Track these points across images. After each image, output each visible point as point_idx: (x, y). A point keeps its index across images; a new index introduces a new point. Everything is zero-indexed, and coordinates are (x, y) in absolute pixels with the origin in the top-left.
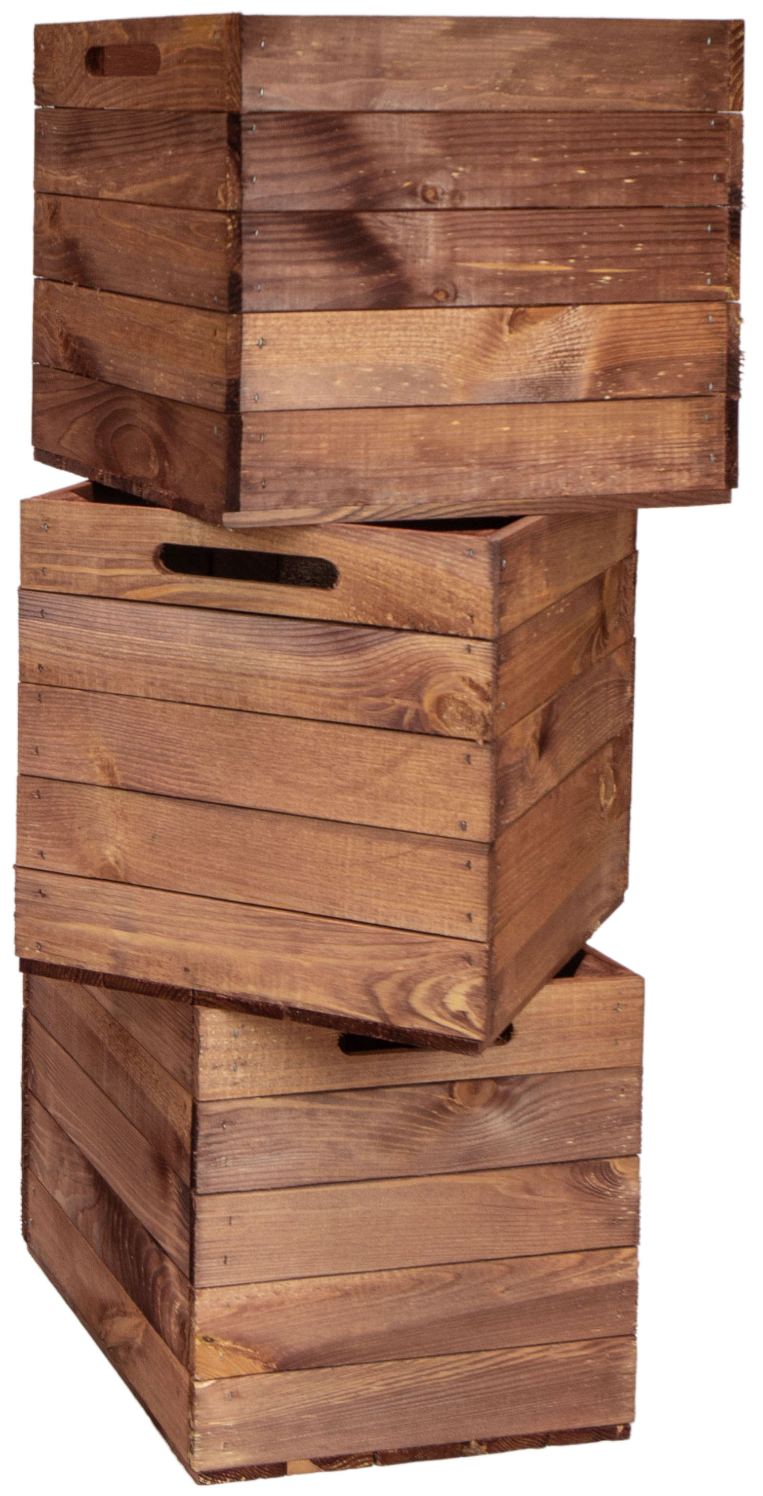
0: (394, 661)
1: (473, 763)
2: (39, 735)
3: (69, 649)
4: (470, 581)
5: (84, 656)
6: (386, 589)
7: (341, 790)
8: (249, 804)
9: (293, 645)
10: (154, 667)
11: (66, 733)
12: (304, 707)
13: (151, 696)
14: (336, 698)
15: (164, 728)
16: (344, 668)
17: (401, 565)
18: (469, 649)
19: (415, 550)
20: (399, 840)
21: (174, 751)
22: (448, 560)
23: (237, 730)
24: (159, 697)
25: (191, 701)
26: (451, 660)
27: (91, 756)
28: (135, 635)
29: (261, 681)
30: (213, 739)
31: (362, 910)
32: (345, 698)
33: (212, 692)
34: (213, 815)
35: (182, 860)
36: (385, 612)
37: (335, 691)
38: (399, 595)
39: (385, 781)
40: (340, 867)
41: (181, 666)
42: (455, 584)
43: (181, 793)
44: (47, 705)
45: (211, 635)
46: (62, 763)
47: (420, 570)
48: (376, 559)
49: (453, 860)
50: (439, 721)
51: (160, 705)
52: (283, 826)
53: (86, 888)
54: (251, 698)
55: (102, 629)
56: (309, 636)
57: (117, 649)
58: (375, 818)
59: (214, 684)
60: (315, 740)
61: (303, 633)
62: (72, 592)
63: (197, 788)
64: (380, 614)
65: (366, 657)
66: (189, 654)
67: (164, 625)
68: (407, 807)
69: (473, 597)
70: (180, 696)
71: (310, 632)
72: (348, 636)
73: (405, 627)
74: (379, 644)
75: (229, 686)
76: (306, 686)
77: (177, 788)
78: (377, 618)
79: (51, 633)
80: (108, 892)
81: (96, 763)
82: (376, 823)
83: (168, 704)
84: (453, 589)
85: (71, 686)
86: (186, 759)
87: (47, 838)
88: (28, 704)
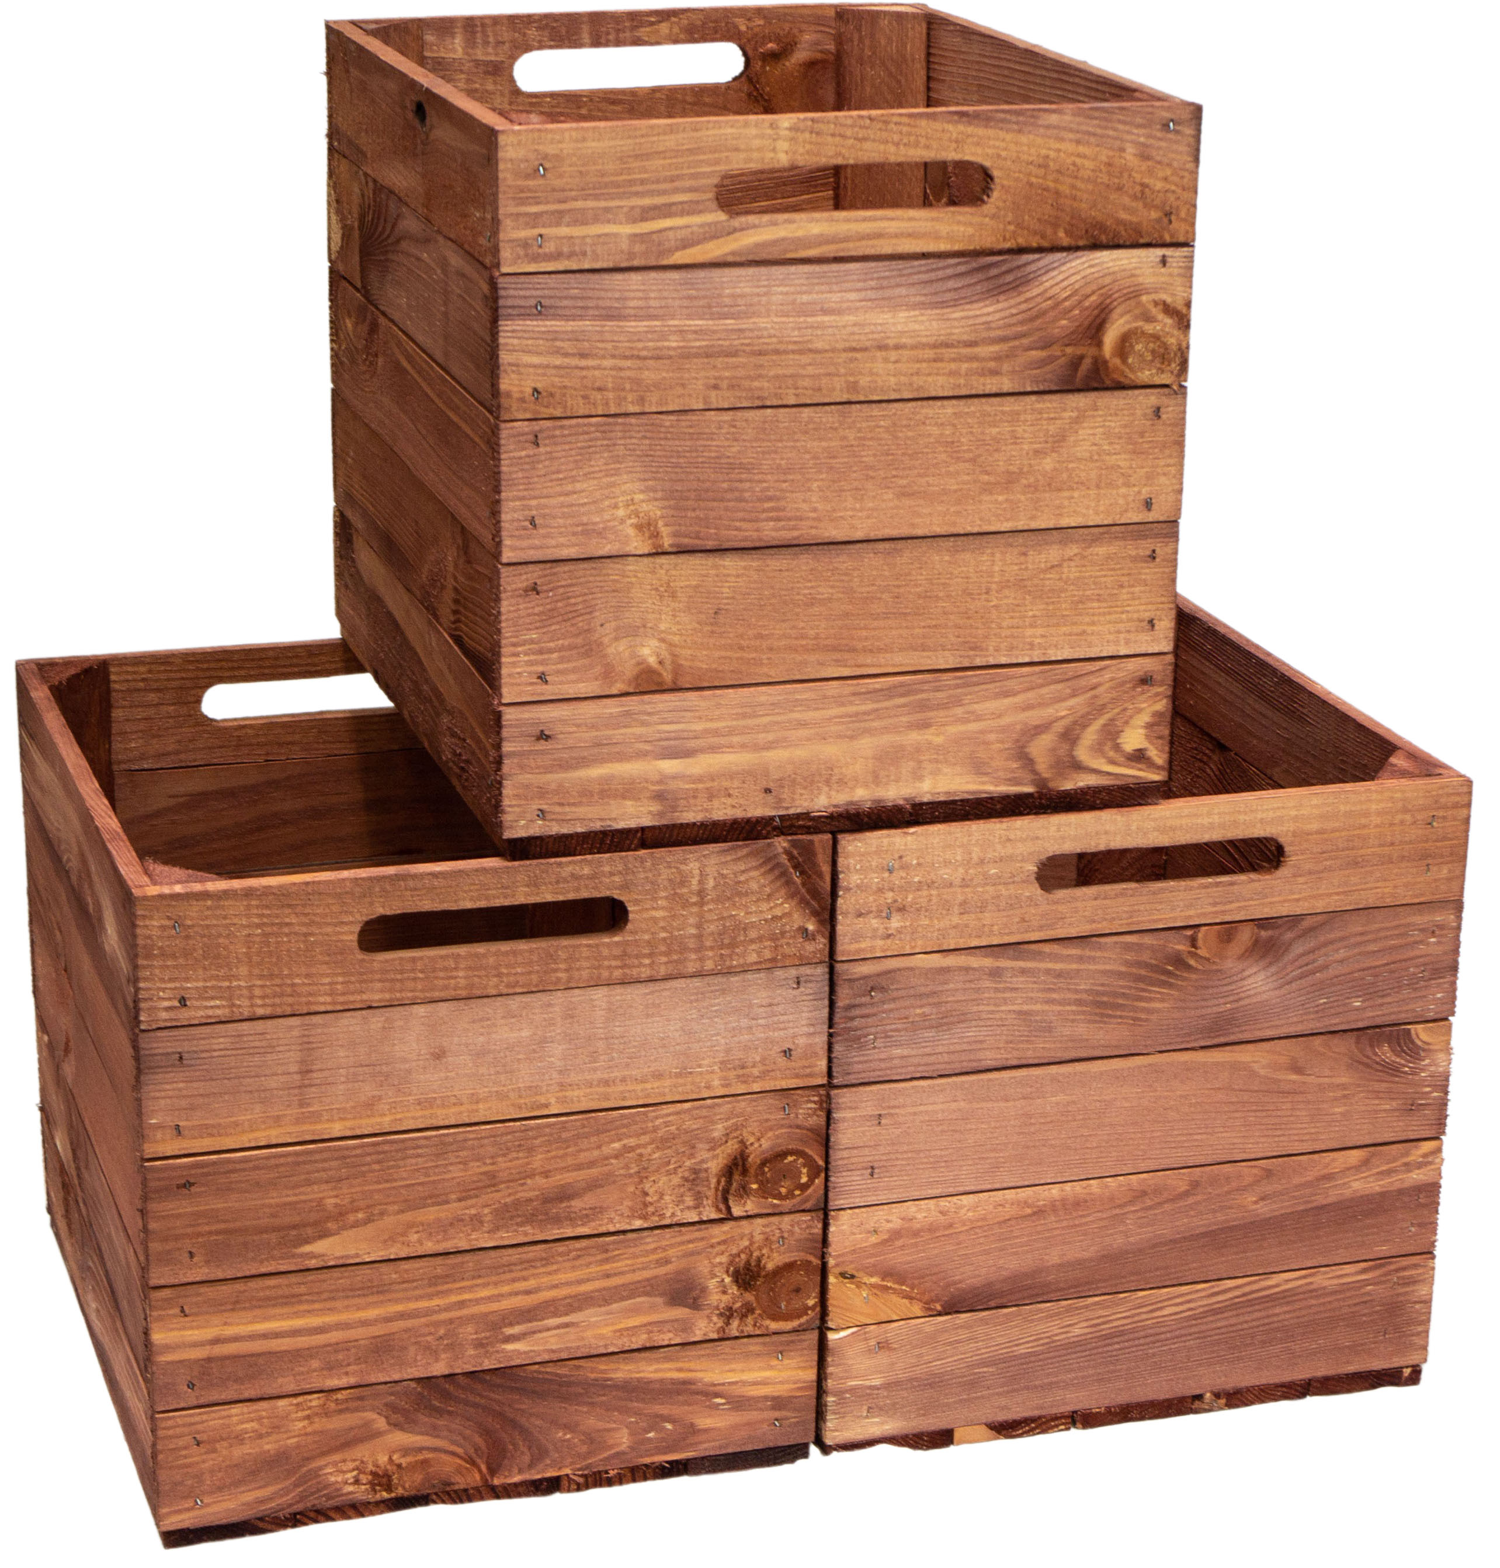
0: (1065, 294)
1: (1164, 417)
2: (535, 498)
3: (583, 356)
4: (1169, 165)
5: (608, 363)
6: (1057, 193)
7: (988, 489)
8: (859, 535)
9: (925, 295)
10: (719, 362)
11: (578, 486)
12: (941, 380)
13: (714, 405)
14: (984, 359)
15: (734, 449)
16: (998, 316)
17: (1079, 155)
18: (1164, 261)
19: (1099, 131)
20: (1063, 543)
21: (750, 481)
22: (1142, 139)
23: (841, 433)
24: (725, 406)
25: (775, 402)
26: (1141, 280)
27: (621, 513)
28: (690, 317)
29: (878, 354)
30: (807, 452)
31: (1011, 648)
32: (997, 358)
33: (806, 383)
34: (805, 562)
35: (759, 636)
36: (1055, 226)
37: (983, 351)
38: (1074, 199)
39: (1048, 463)
40: (984, 596)
41: (760, 353)
42: (1150, 172)
43: (761, 540)
44: (548, 449)
45: (805, 298)
46: (574, 533)
47: (1104, 158)
48: (1044, 152)
49: (1133, 553)
50: (1123, 367)
51: (727, 416)
52: (908, 554)
53: (615, 710)
54: (864, 381)
55: (637, 318)
56: (949, 278)
57: (660, 344)
58: (1033, 518)
59: (810, 370)
60: (954, 425)
61: (939, 274)
62: (587, 266)
63: (783, 528)
64: (1049, 231)
65: (1029, 295)
66: (772, 332)
67: (733, 296)
68: (1076, 494)
69: (1173, 188)
70: (758, 398)
72: (1004, 268)
73: (1081, 243)
74: (1047, 272)
75: (832, 369)
76: (944, 350)
77: (755, 534)
78: (1043, 236)
79: (554, 336)
80: (650, 705)
81: (629, 522)
82: (1034, 525)
83: (739, 414)
84: (1146, 181)
85: (587, 413)
86: (767, 489)
87: (551, 651)
88: (517, 454)
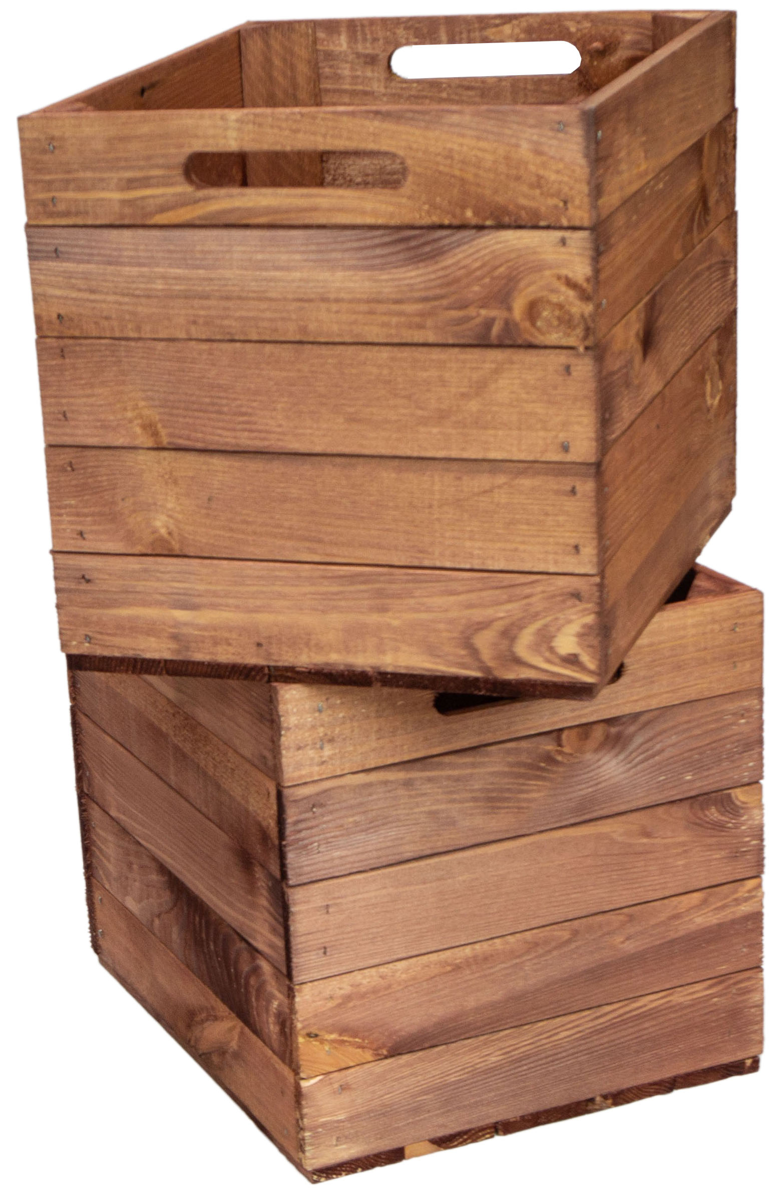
0: (476, 265)
1: (573, 374)
2: (65, 397)
3: (92, 291)
4: (561, 160)
5: (111, 298)
6: (462, 179)
7: (424, 422)
8: (318, 449)
9: (358, 259)
10: (196, 303)
11: (97, 391)
12: (375, 330)
13: (194, 337)
14: (411, 315)
15: (213, 372)
16: (419, 280)
17: (480, 149)
18: (563, 242)
19: (497, 130)
20: (493, 472)
21: (227, 398)
22: (535, 138)
23: (298, 366)
24: (203, 338)
25: (242, 338)
26: (543, 257)
27: (129, 414)
28: (170, 266)
29: (323, 305)
30: (270, 379)
32: (421, 315)
33: (266, 324)
34: (277, 467)
35: (245, 522)
36: (463, 208)
37: (409, 308)
38: (478, 185)
39: (474, 405)
40: (427, 510)
41: (228, 298)
42: (544, 165)
43: (238, 445)
44: (72, 361)
45: (260, 256)
46: (96, 427)
47: (502, 153)
48: (449, 145)
49: (555, 487)
50: (533, 330)
51: (205, 346)
52: (360, 470)
53: (134, 568)
54: (312, 326)
55: (130, 264)
56: (375, 247)
57: (149, 286)
58: (465, 449)
59: (268, 315)
60: (390, 368)
61: (369, 243)
62: (90, 222)
63: (255, 438)
64: (458, 211)
65: (444, 264)
66: (236, 282)
67: (202, 252)
68: (499, 433)
69: (566, 179)
70: (228, 333)
71: (377, 241)
72: (422, 240)
73: (488, 223)
74: (459, 246)
75: (285, 315)
76: (376, 306)
77: (233, 441)
78: (453, 216)
79: (69, 275)
80: (162, 568)
81: (136, 422)
82: (466, 455)
83: (215, 345)
84: (541, 172)
85: (98, 335)
86: (241, 406)
87: (86, 515)
88: (49, 363)
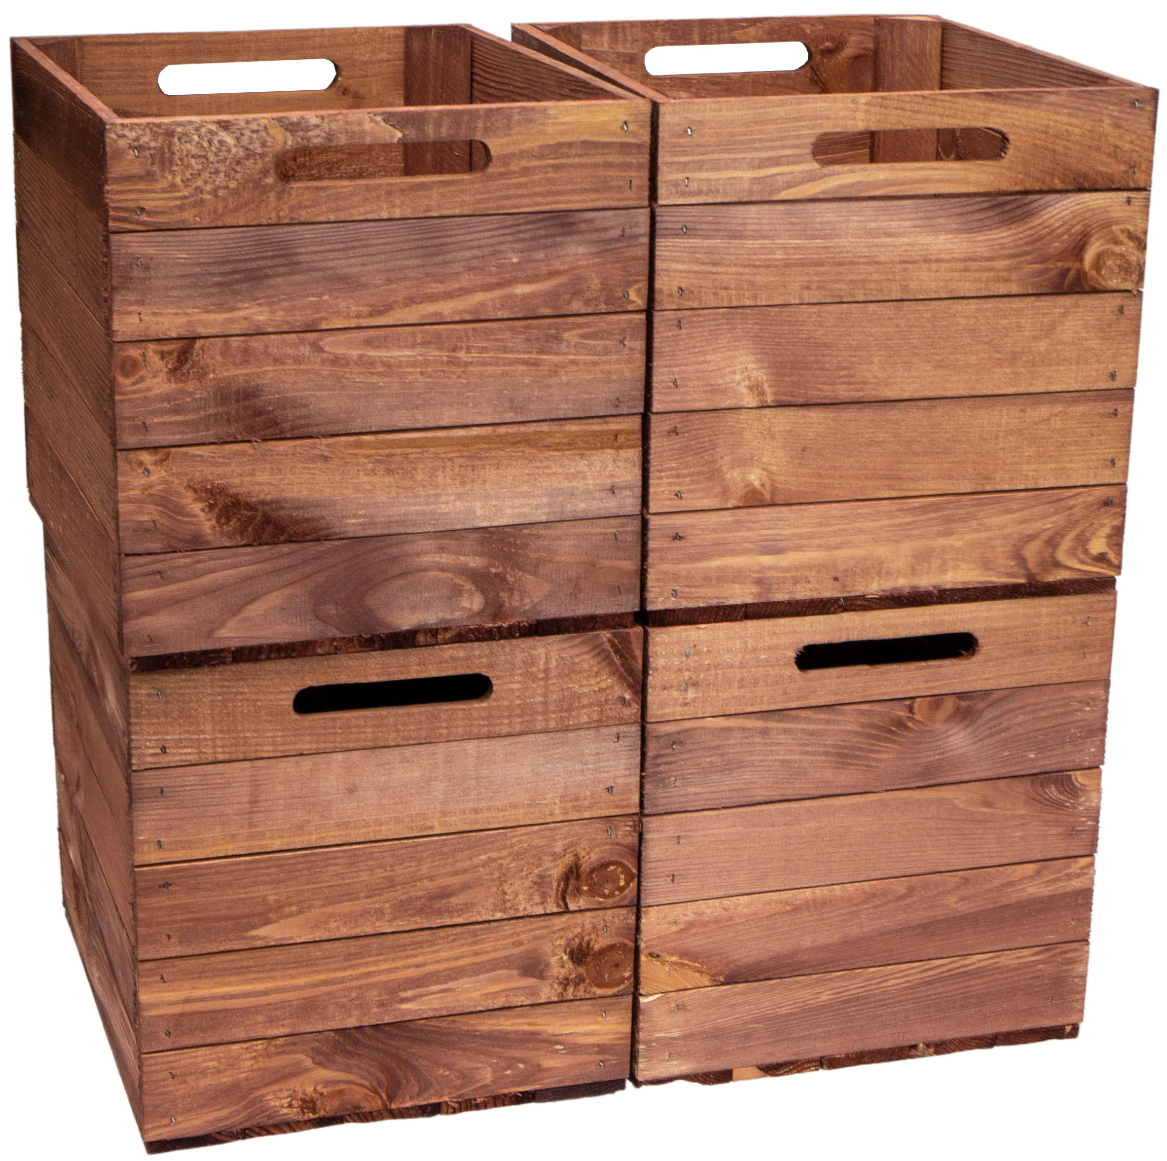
0: (1058, 224)
1: (1126, 313)
2: (678, 366)
3: (715, 264)
4: (1135, 132)
5: (732, 270)
6: (1055, 151)
7: (999, 363)
8: (907, 395)
9: (959, 224)
10: (811, 270)
11: (708, 357)
12: (968, 285)
13: (807, 301)
14: (999, 270)
15: (820, 333)
16: (1010, 239)
17: (1070, 125)
18: (1129, 201)
19: (1084, 106)
20: (1052, 403)
21: (830, 356)
22: (1116, 114)
23: (896, 322)
24: (815, 301)
25: (850, 299)
26: (1112, 214)
27: (738, 377)
28: (791, 238)
29: (924, 266)
30: (872, 335)
31: (1012, 478)
32: (1009, 270)
33: (873, 286)
34: (866, 414)
35: (833, 468)
36: (1053, 175)
37: (1000, 264)
38: (1067, 156)
39: (1043, 346)
40: (994, 441)
41: (840, 264)
42: (1121, 137)
43: (837, 398)
44: (688, 331)
45: (873, 225)
46: (705, 392)
47: (1088, 127)
48: (1046, 122)
49: (1102, 411)
50: (1098, 277)
51: (815, 309)
52: (940, 411)
54: (913, 285)
55: (754, 238)
56: (976, 211)
57: (769, 257)
58: (1031, 385)
59: (875, 276)
60: (977, 318)
61: (970, 209)
62: (718, 199)
63: (853, 390)
64: (1048, 179)
65: (1032, 224)
66: (850, 249)
67: (822, 223)
68: (1062, 368)
69: (1137, 149)
70: (838, 296)
72: (1016, 204)
73: (1070, 188)
74: (1046, 208)
75: (891, 276)
76: (971, 263)
77: (833, 394)
78: (1043, 182)
79: (694, 250)
80: (753, 518)
81: (744, 384)
82: (1031, 390)
83: (824, 307)
84: (1118, 143)
85: (716, 305)
86: (842, 362)
87: (685, 476)
88: (666, 334)
